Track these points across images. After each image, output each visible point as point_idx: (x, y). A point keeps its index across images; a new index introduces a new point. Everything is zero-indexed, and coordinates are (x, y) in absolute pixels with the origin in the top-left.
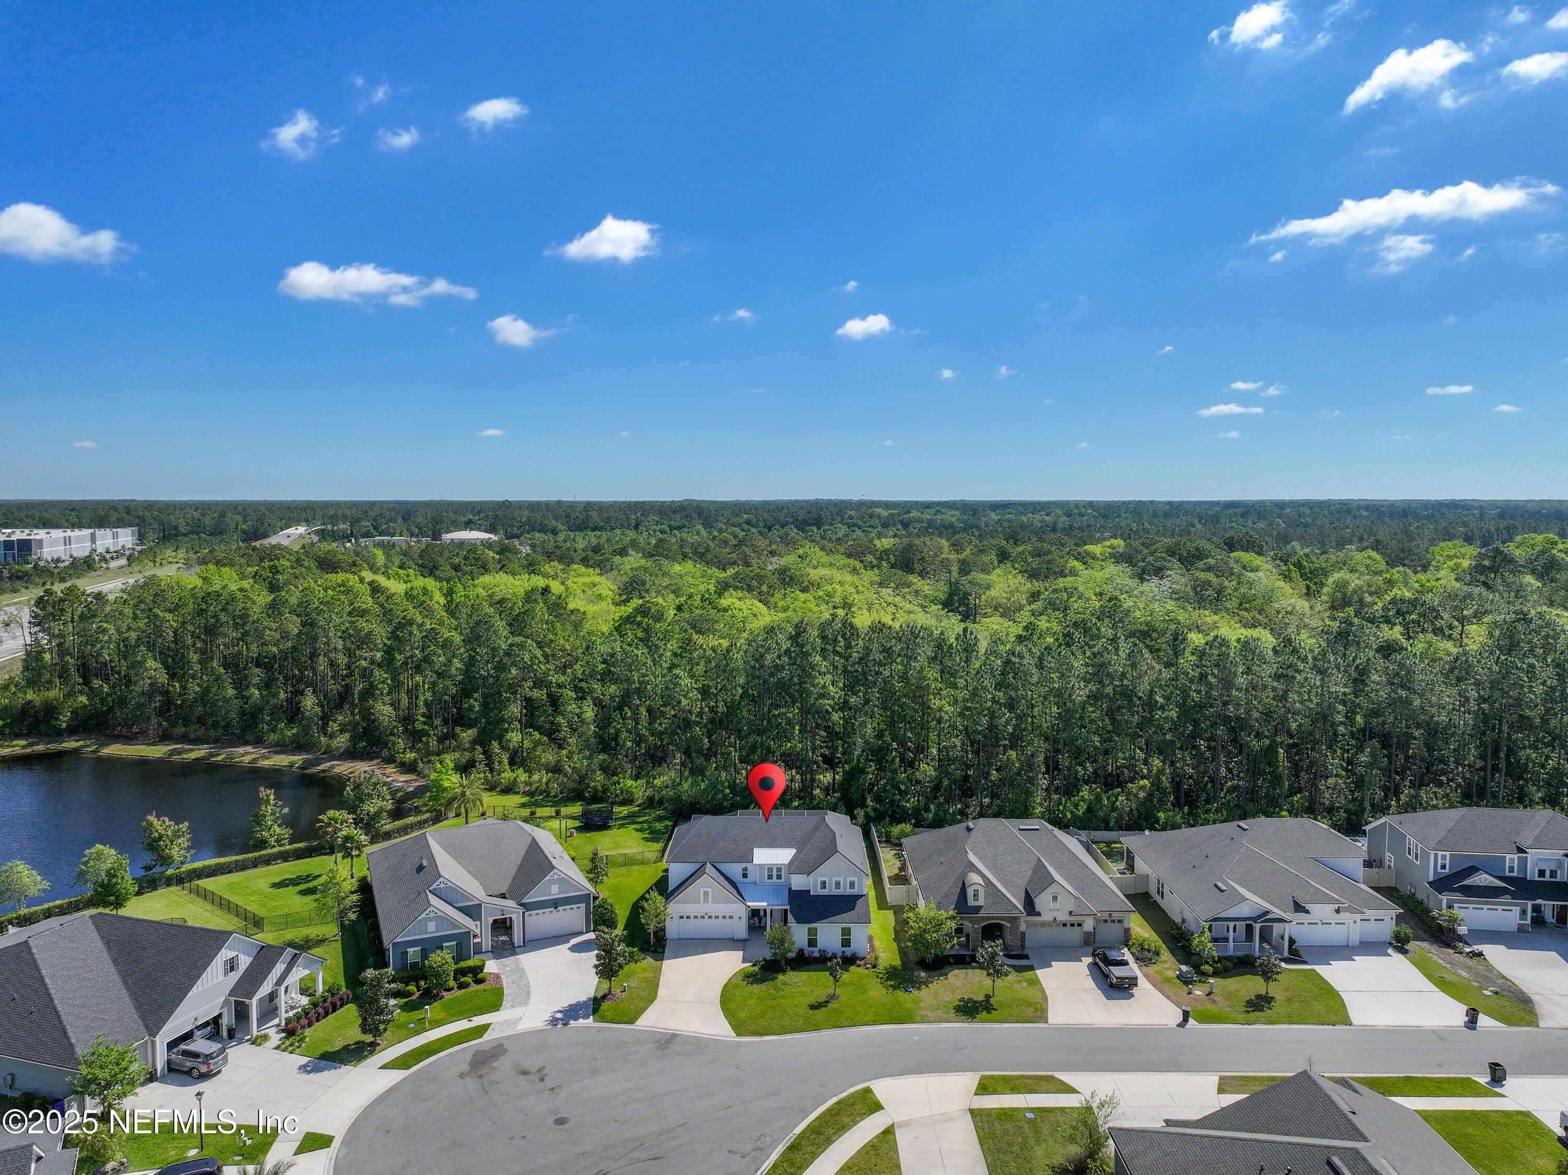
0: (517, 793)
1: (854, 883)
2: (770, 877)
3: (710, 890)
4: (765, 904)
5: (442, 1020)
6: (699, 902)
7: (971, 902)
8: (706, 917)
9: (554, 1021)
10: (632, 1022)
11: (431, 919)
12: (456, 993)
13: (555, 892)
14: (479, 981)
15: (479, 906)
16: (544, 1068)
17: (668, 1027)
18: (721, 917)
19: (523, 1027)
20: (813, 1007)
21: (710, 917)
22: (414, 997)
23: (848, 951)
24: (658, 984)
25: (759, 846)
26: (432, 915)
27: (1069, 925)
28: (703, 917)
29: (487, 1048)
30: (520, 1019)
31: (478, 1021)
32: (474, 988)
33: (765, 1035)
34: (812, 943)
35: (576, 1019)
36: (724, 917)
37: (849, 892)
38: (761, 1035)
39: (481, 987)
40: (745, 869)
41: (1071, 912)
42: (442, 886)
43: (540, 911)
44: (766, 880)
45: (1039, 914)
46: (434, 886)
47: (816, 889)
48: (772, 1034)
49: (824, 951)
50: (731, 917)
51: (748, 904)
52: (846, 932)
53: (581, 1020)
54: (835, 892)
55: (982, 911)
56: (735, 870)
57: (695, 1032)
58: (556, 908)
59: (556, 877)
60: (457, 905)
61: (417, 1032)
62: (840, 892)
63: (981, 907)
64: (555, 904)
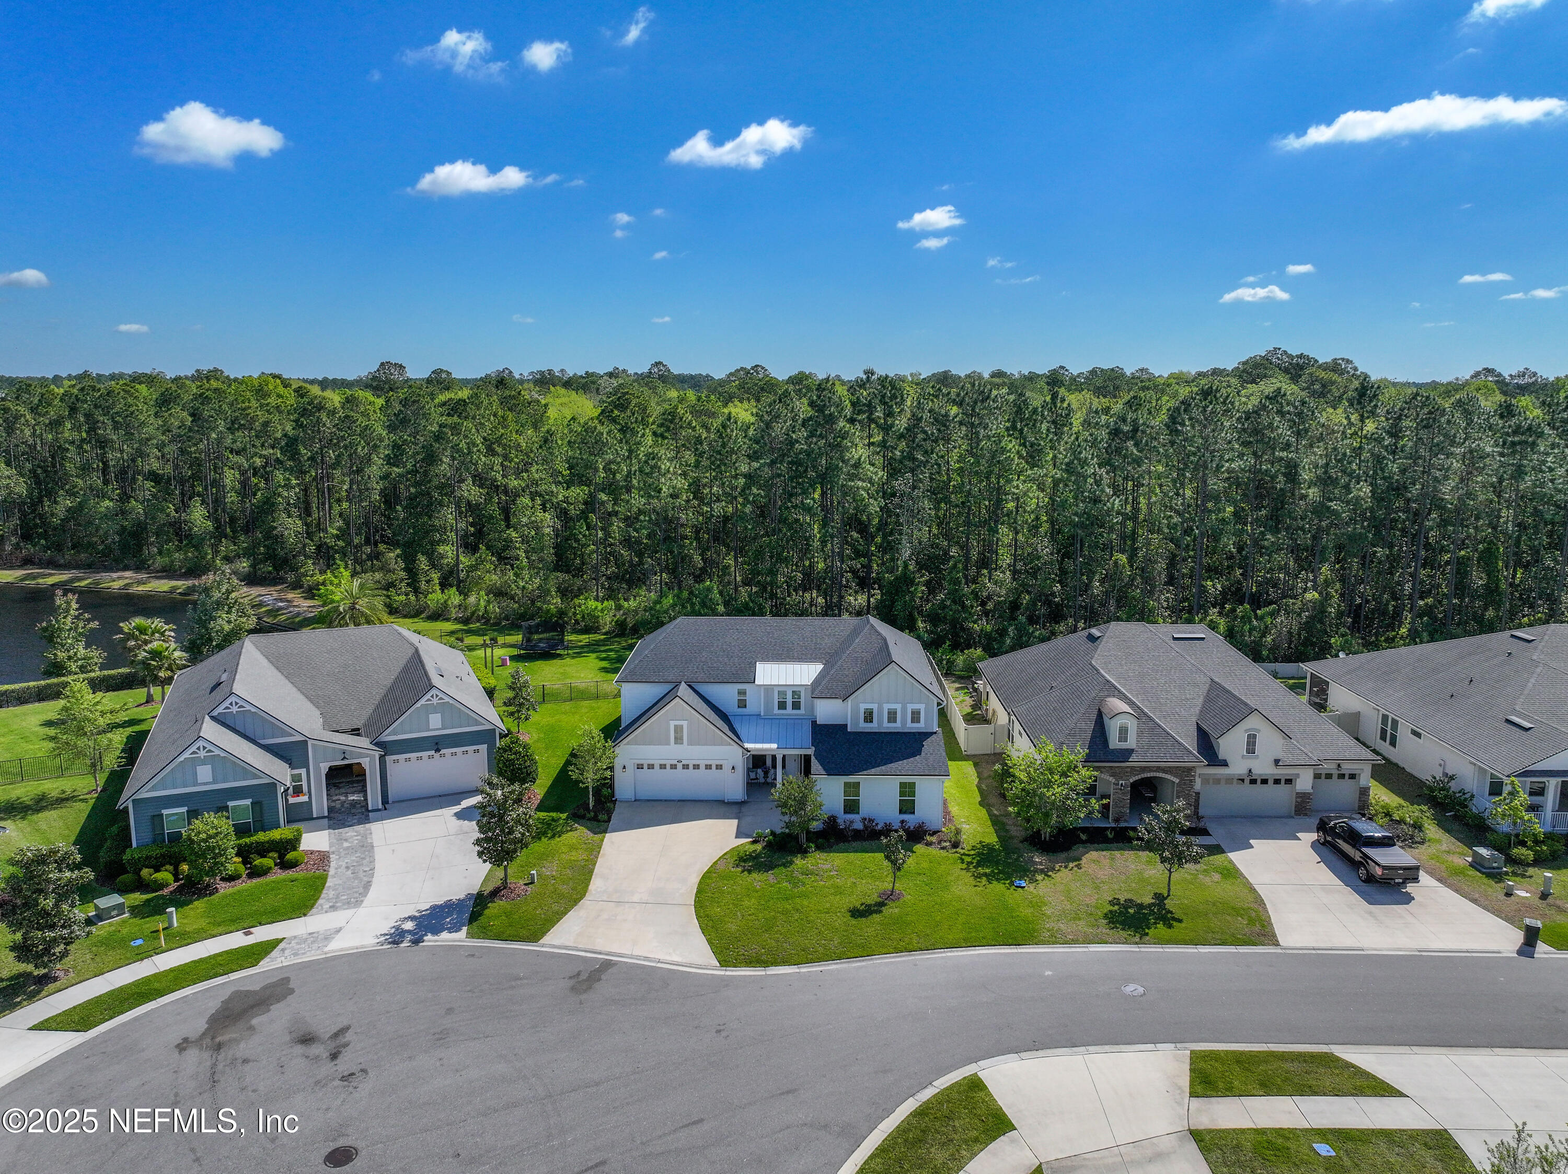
0: (448, 620)
1: (919, 713)
2: (782, 705)
3: (685, 724)
4: (774, 746)
5: (198, 932)
6: (668, 744)
7: (1114, 742)
8: (680, 766)
9: (396, 937)
10: (535, 937)
11: (204, 762)
12: (245, 885)
13: (436, 725)
14: (285, 865)
15: (304, 743)
16: (347, 1028)
17: (599, 948)
18: (702, 767)
19: (337, 945)
20: (856, 913)
21: (686, 767)
22: (166, 891)
23: (911, 820)
24: (591, 872)
25: (767, 658)
26: (202, 754)
27: (1271, 782)
28: (674, 767)
29: (257, 987)
30: (339, 931)
31: (262, 934)
32: (279, 875)
33: (775, 963)
34: (851, 807)
35: (436, 931)
36: (708, 767)
37: (911, 727)
38: (765, 964)
39: (290, 874)
40: (742, 693)
41: (1277, 762)
42: (235, 709)
43: (413, 755)
44: (776, 711)
45: (1225, 764)
46: (220, 710)
47: (857, 723)
48: (785, 962)
49: (871, 820)
50: (719, 767)
51: (747, 745)
52: (907, 790)
53: (445, 935)
54: (887, 726)
55: (1134, 757)
56: (726, 694)
57: (646, 958)
58: (437, 750)
59: (435, 701)
60: (262, 742)
61: (141, 955)
62: (897, 726)
63: (1133, 750)
64: (437, 744)
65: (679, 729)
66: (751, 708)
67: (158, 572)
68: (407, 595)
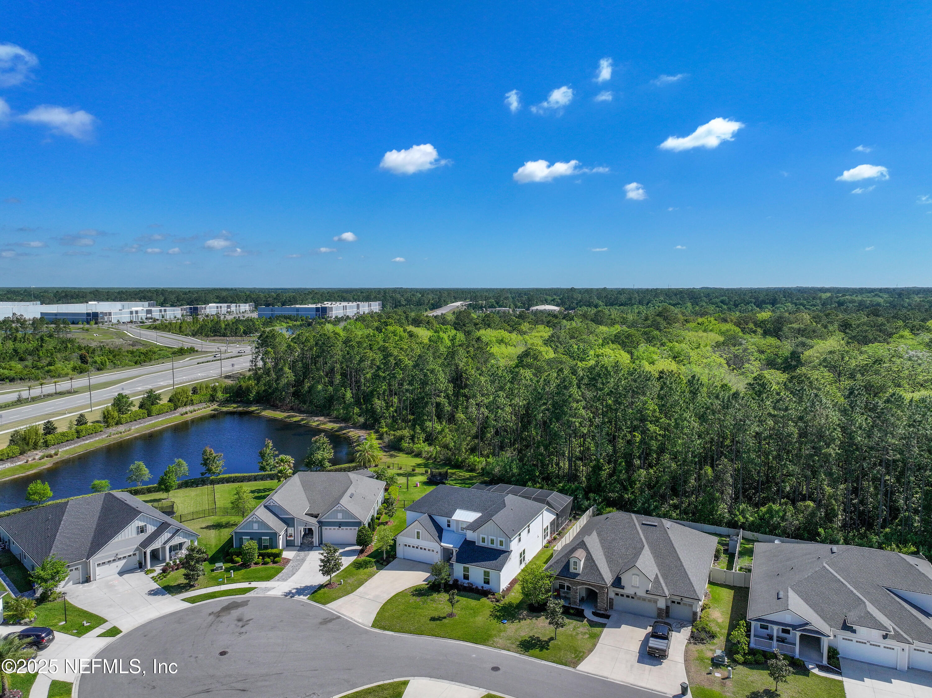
0: (421, 457)
1: (503, 542)
2: (462, 529)
3: (420, 531)
4: (452, 546)
5: (237, 580)
6: (415, 538)
7: (572, 570)
8: (419, 548)
9: (287, 594)
10: (324, 604)
11: (256, 522)
12: (260, 567)
13: (340, 517)
14: (274, 562)
15: (293, 519)
16: (252, 619)
17: (341, 612)
18: (427, 550)
19: (271, 593)
20: (433, 619)
21: (421, 549)
22: (237, 565)
23: (486, 587)
24: (363, 584)
25: (462, 508)
26: (255, 520)
27: (645, 600)
28: (417, 548)
29: (239, 601)
30: (274, 588)
31: (254, 584)
32: (271, 565)
33: (388, 630)
34: (466, 577)
35: (299, 595)
36: (429, 550)
37: (499, 547)
38: (384, 629)
39: (275, 565)
40: (449, 521)
41: (647, 591)
42: (272, 504)
43: (332, 528)
44: (460, 531)
45: (623, 588)
46: (267, 504)
47: (479, 542)
48: (392, 631)
49: (471, 584)
50: (433, 551)
51: (442, 544)
52: (486, 574)
53: (302, 597)
54: (490, 546)
55: (578, 578)
56: (442, 521)
57: (352, 618)
58: (340, 527)
59: (339, 508)
60: (281, 516)
61: (219, 584)
62: (494, 546)
63: (579, 574)
64: (340, 525)
65: (418, 533)
66: (451, 528)
67: (334, 418)
68: (409, 443)
